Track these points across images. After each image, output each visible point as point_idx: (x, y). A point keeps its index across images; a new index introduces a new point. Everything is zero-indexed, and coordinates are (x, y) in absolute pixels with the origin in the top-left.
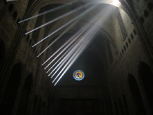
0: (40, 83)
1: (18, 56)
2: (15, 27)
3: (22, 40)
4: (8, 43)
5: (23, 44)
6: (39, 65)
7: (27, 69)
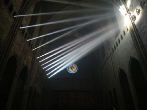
0: (34, 75)
1: (13, 48)
2: (11, 20)
3: (18, 33)
4: (4, 36)
5: (19, 37)
6: (34, 58)
7: (22, 62)
